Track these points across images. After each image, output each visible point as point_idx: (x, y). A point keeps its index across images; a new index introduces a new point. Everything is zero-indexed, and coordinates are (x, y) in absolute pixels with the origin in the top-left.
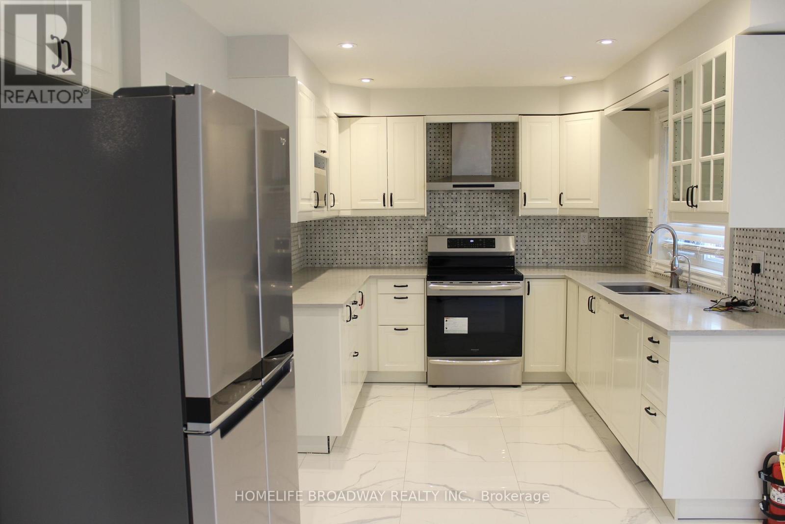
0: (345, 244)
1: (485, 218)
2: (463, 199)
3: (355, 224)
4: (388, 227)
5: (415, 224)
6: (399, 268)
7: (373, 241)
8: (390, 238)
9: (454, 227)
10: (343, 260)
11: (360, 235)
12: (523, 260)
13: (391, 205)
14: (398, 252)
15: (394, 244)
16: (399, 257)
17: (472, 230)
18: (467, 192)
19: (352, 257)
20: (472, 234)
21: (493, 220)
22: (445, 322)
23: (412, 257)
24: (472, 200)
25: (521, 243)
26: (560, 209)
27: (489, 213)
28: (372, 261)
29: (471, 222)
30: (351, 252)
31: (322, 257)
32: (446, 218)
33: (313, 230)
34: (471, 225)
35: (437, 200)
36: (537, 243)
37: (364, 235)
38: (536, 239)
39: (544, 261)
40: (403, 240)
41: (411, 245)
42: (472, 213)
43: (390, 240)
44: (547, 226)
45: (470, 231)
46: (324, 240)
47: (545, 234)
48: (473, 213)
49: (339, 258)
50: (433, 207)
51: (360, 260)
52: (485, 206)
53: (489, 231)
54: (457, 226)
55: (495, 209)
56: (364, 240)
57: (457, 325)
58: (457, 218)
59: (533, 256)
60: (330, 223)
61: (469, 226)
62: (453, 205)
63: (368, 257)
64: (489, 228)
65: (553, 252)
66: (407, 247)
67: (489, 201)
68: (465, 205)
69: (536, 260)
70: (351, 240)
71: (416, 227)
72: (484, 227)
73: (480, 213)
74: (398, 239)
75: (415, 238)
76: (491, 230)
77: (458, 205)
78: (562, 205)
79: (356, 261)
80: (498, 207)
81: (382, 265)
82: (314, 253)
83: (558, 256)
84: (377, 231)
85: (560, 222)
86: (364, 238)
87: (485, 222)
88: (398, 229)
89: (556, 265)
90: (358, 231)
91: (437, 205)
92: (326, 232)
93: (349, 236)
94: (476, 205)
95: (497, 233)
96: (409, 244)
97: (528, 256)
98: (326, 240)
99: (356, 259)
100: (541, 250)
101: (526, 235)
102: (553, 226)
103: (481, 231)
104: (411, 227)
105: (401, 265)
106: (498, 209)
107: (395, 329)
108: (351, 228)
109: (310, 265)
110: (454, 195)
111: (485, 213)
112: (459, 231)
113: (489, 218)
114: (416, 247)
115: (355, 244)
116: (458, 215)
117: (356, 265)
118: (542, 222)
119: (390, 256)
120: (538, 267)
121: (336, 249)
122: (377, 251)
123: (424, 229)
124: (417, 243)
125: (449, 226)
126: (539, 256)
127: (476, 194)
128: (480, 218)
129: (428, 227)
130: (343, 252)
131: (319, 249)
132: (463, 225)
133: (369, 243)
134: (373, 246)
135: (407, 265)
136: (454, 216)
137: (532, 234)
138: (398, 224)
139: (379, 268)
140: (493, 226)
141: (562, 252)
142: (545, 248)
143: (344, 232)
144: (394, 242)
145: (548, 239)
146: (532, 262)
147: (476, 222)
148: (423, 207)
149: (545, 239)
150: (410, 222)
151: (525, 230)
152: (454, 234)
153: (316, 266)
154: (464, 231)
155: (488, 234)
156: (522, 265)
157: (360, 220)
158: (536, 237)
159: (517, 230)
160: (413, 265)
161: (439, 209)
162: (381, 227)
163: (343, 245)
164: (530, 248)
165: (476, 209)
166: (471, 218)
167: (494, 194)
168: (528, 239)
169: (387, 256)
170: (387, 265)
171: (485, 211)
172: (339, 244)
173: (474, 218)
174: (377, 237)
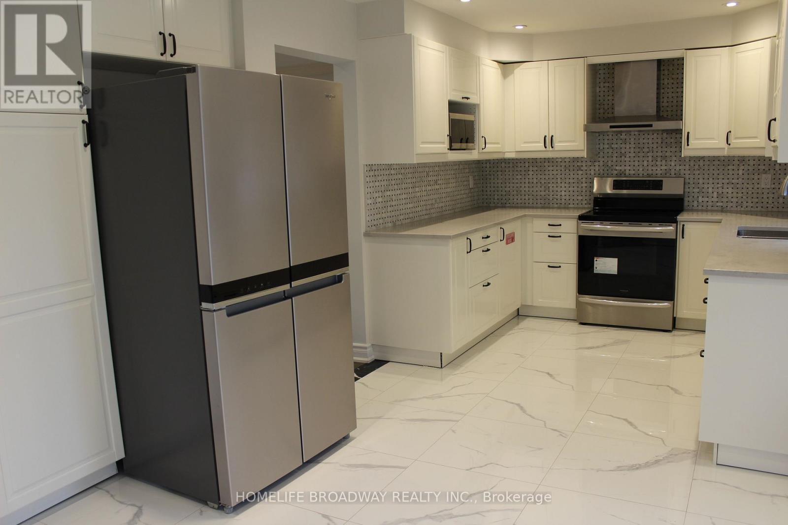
0: (518, 185)
1: (655, 159)
2: (632, 140)
3: (527, 166)
4: (557, 168)
5: (584, 165)
6: (568, 208)
7: (543, 182)
8: (559, 179)
9: (623, 168)
10: (515, 200)
11: (531, 176)
12: (695, 204)
13: (552, 147)
14: (567, 193)
15: (563, 185)
16: (567, 198)
17: (641, 172)
18: (636, 133)
19: (523, 197)
20: (641, 175)
21: (664, 161)
22: (595, 262)
23: (580, 198)
24: (641, 141)
25: (693, 186)
26: (728, 148)
27: (659, 154)
28: (542, 202)
29: (641, 163)
30: (523, 192)
31: (496, 197)
32: (614, 159)
33: (488, 172)
34: (641, 166)
35: (606, 142)
36: (710, 186)
37: (535, 176)
38: (711, 181)
39: (718, 204)
40: (571, 181)
41: (580, 187)
42: (641, 154)
43: (559, 181)
44: (723, 167)
45: (639, 172)
46: (498, 181)
47: (721, 176)
48: (643, 154)
49: (511, 198)
50: (601, 148)
51: (531, 200)
52: (655, 147)
53: (659, 172)
54: (626, 168)
55: (666, 149)
56: (535, 181)
57: (607, 265)
58: (626, 159)
59: (707, 199)
60: (503, 165)
61: (638, 168)
62: (622, 146)
63: (538, 197)
64: (659, 169)
65: (730, 195)
66: (576, 188)
67: (660, 142)
68: (634, 146)
69: (710, 204)
70: (523, 181)
71: (584, 168)
72: (654, 168)
73: (650, 154)
74: (567, 181)
75: (584, 179)
76: (661, 172)
77: (628, 146)
78: (730, 145)
79: (527, 202)
80: (669, 147)
81: (551, 205)
82: (489, 193)
83: (735, 200)
84: (547, 172)
85: (738, 163)
86: (535, 180)
87: (656, 163)
88: (567, 171)
89: (732, 209)
90: (529, 173)
91: (606, 146)
92: (500, 173)
93: (520, 177)
94: (646, 146)
95: (668, 175)
96: (577, 185)
97: (700, 199)
98: (500, 181)
99: (527, 199)
100: (715, 194)
101: (699, 176)
102: (730, 167)
103: (650, 172)
104: (579, 168)
105: (570, 206)
106: (669, 149)
107: (549, 266)
108: (523, 169)
109: (485, 204)
110: (623, 136)
111: (655, 154)
112: (627, 172)
113: (659, 159)
114: (584, 188)
115: (527, 185)
116: (627, 156)
117: (527, 204)
118: (717, 163)
119: (559, 197)
120: (712, 211)
121: (508, 189)
122: (547, 192)
123: (592, 171)
124: (586, 185)
125: (617, 168)
126: (713, 200)
127: (646, 135)
128: (650, 159)
129: (597, 168)
130: (515, 192)
131: (493, 189)
132: (632, 166)
133: (539, 185)
134: (543, 187)
135: (576, 206)
136: (623, 157)
137: (706, 176)
138: (567, 166)
139: (549, 208)
140: (664, 168)
141: (740, 195)
142: (720, 190)
143: (517, 173)
144: (563, 183)
145: (724, 181)
146: (705, 206)
147: (645, 163)
148: (583, 148)
149: (720, 181)
150: (579, 164)
151: (698, 172)
152: (623, 175)
153: (491, 205)
154: (633, 172)
155: (658, 176)
156: (694, 208)
157: (531, 161)
158: (711, 179)
159: (689, 172)
160: (581, 206)
161: (608, 150)
162: (551, 168)
163: (515, 185)
164: (703, 190)
165: (646, 150)
166: (641, 159)
167: (665, 135)
168: (701, 181)
169: (556, 197)
170: (556, 206)
171: (655, 152)
172: (512, 185)
173: (644, 159)
174: (547, 178)
